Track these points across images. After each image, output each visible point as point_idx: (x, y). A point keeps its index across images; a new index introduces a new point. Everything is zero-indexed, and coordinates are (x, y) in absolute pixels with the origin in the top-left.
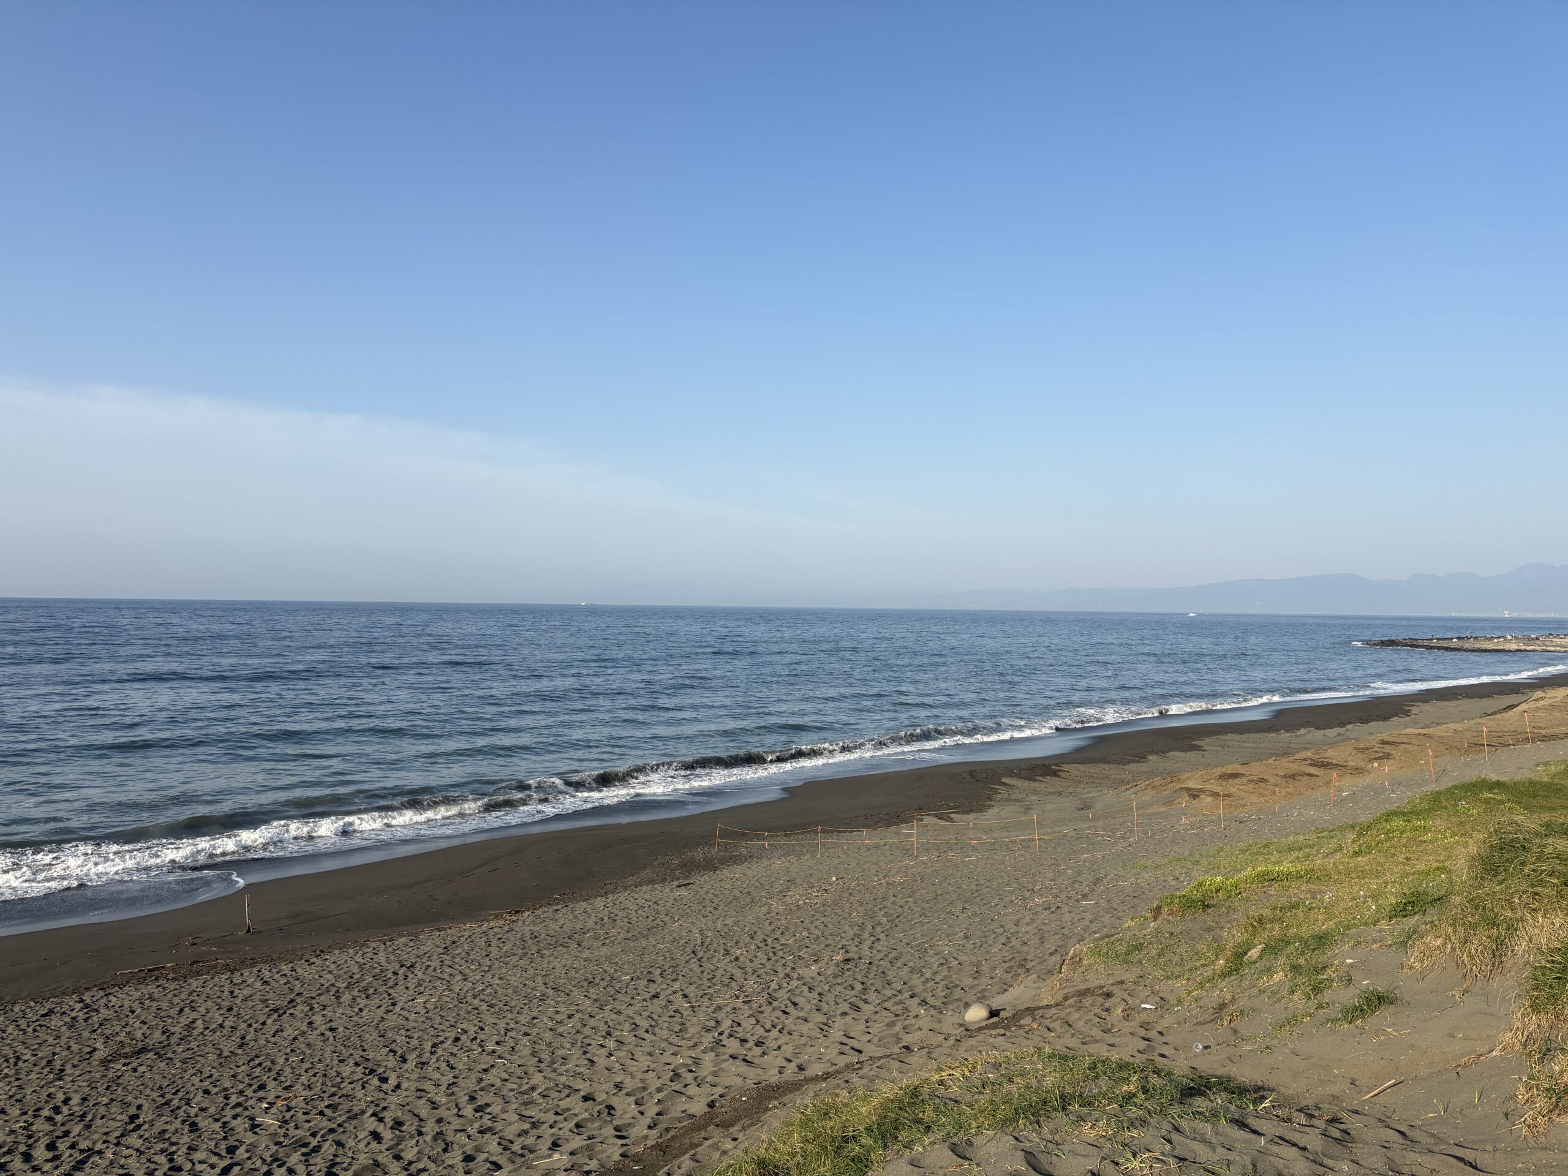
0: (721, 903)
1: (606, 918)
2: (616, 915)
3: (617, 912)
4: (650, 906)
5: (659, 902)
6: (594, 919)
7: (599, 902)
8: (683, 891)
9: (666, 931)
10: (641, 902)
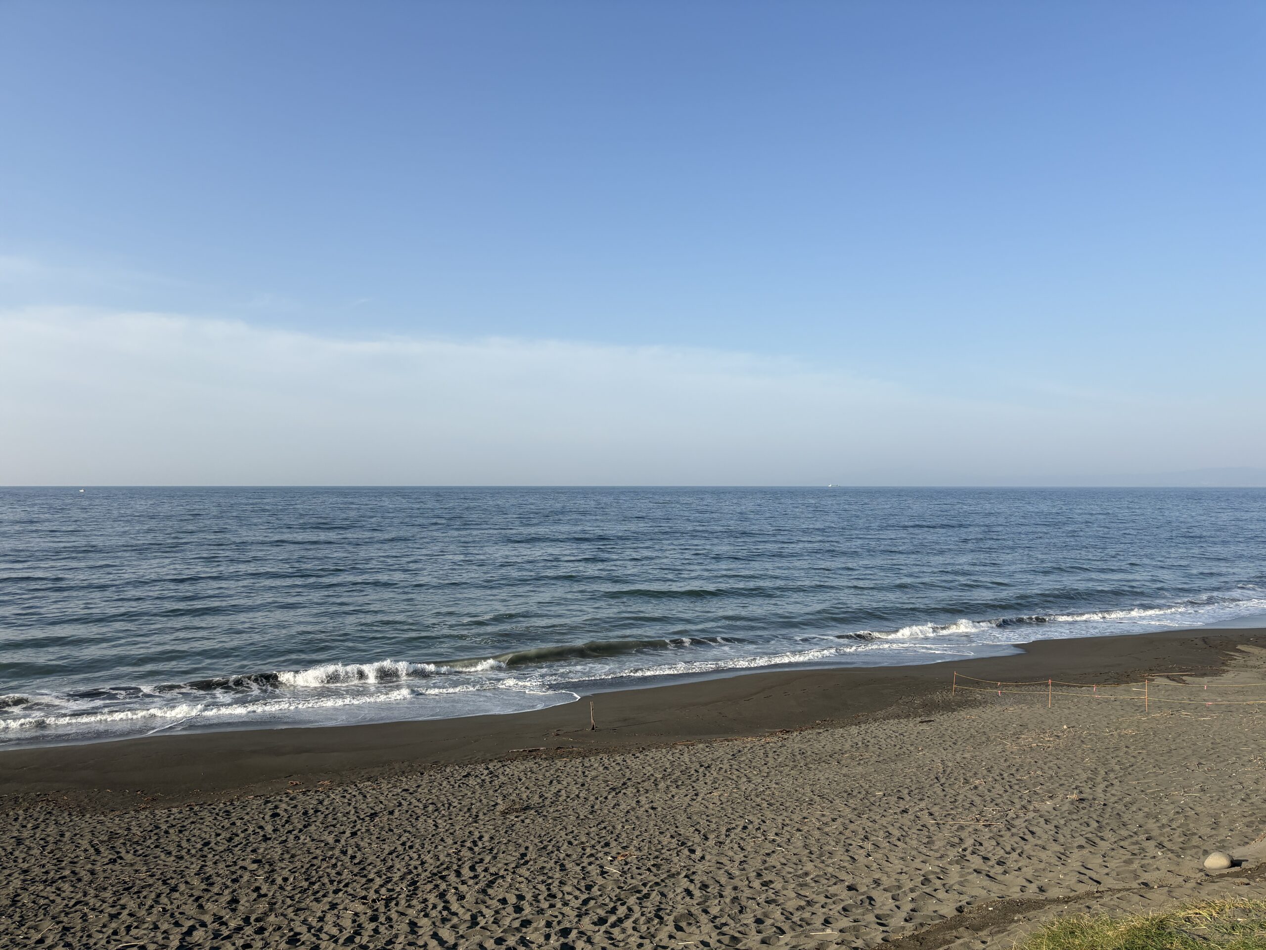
0: (959, 739)
1: (860, 743)
2: (868, 742)
3: (869, 739)
4: (897, 736)
5: (905, 734)
6: (850, 743)
7: (854, 730)
8: (925, 727)
9: (912, 758)
10: (889, 733)
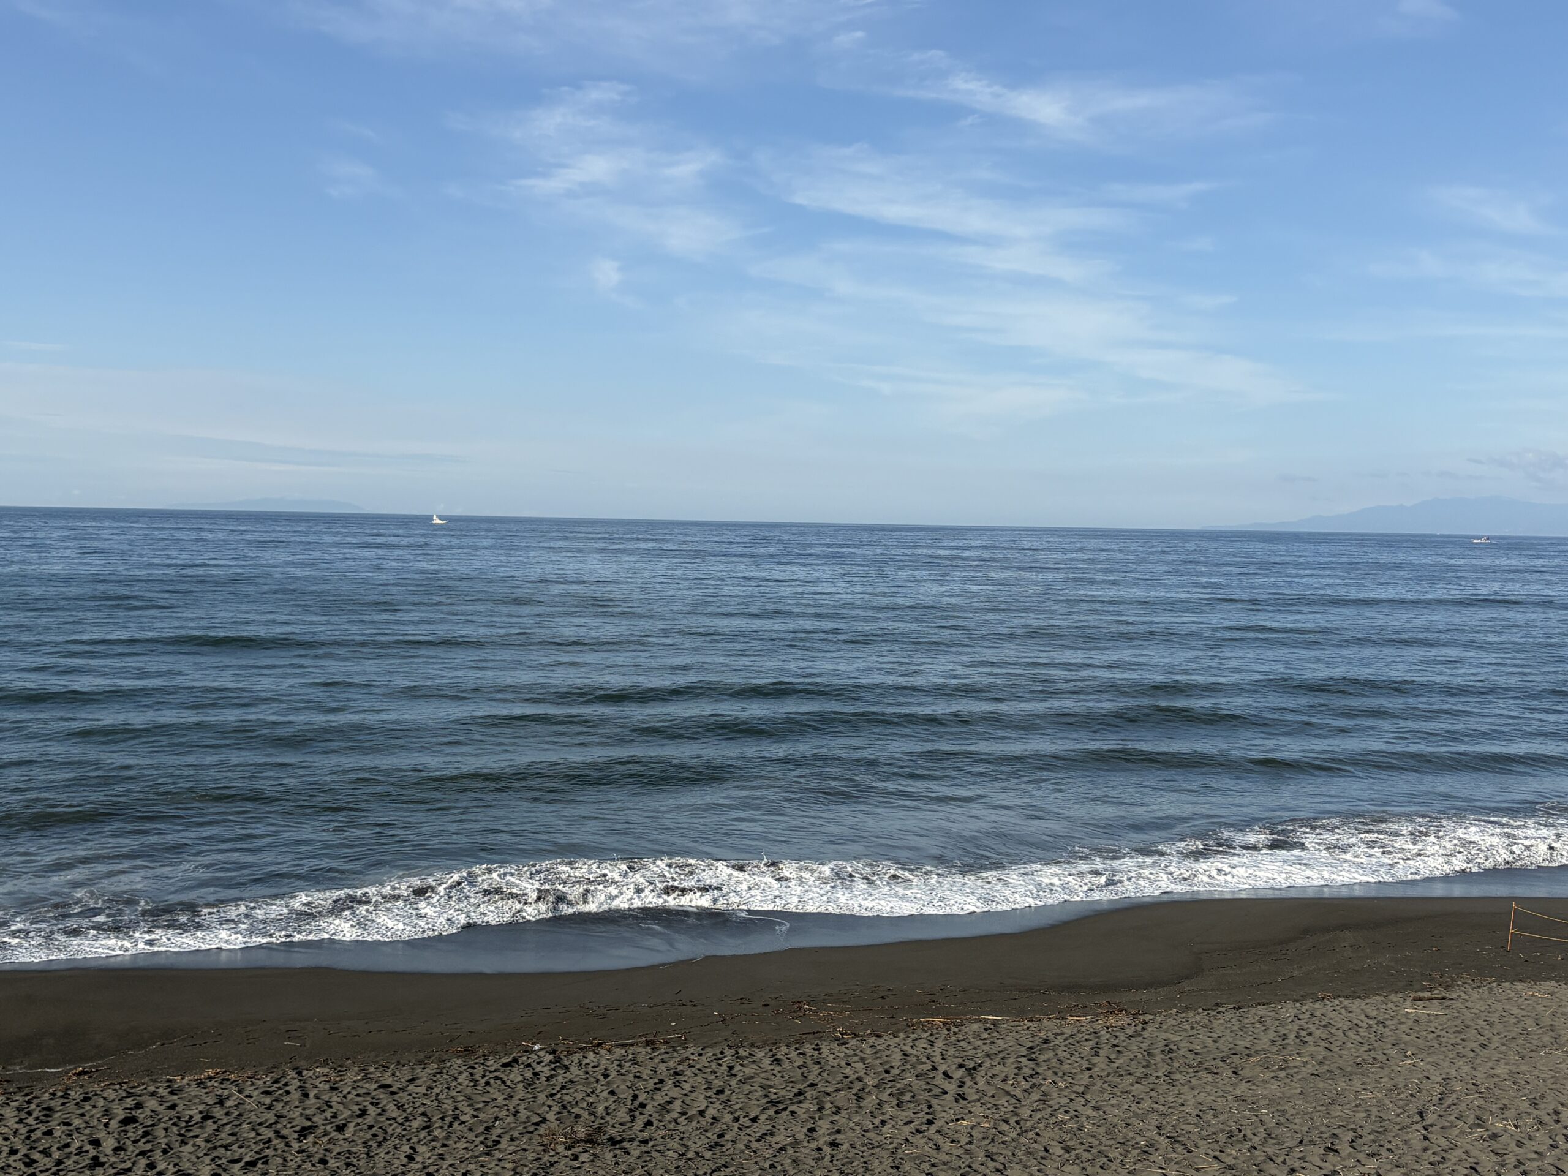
0: (1496, 1038)
1: (1292, 1036)
2: (1310, 1034)
3: (1312, 1028)
4: (1370, 1026)
5: (1388, 1023)
6: (1272, 1035)
7: (1288, 1010)
9: (1387, 1071)
10: (1357, 1017)
